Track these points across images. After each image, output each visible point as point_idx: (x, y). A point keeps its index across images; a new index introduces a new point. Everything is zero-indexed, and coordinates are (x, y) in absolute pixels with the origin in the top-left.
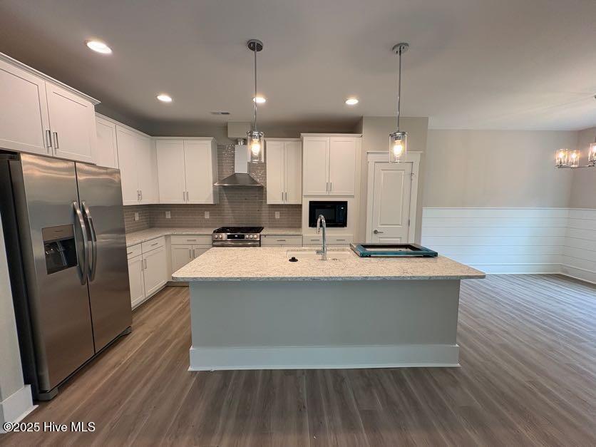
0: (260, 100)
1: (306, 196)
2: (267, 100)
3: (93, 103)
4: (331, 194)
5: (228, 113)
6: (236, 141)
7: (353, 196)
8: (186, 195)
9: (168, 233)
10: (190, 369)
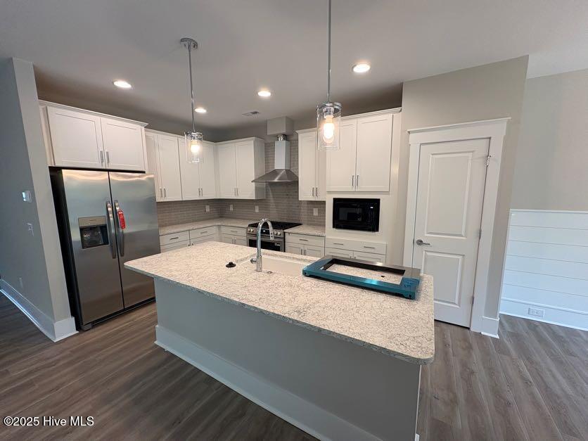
0: (264, 94)
1: (330, 192)
2: (272, 93)
3: (142, 125)
4: (359, 190)
5: (256, 113)
6: (277, 137)
7: (387, 193)
8: (236, 191)
9: (219, 224)
10: (156, 342)
